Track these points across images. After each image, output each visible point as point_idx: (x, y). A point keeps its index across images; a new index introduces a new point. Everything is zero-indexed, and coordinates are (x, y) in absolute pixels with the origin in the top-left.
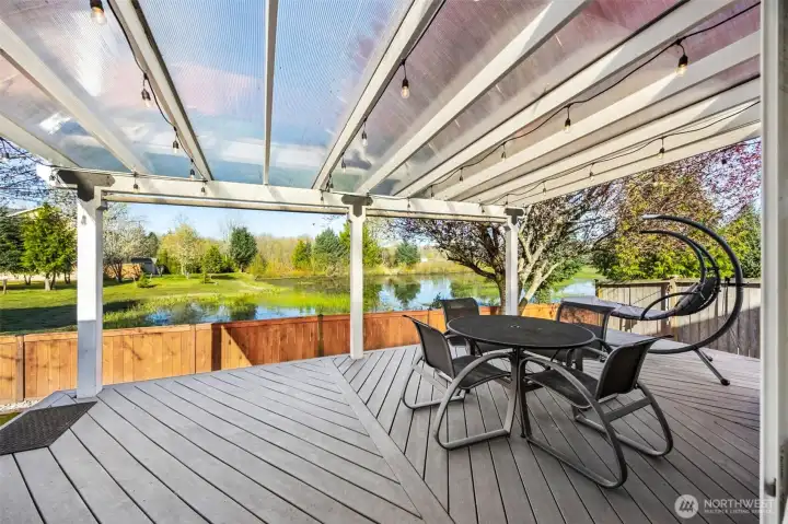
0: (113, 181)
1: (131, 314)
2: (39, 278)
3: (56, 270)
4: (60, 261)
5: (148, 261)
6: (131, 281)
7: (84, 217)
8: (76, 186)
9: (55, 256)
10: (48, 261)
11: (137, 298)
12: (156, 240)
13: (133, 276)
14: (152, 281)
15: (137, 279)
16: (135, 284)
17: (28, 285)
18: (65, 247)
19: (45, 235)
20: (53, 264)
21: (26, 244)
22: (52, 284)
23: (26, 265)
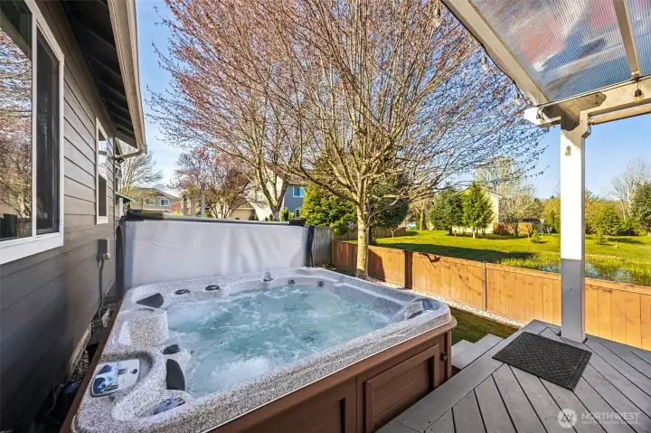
0: (604, 97)
1: (528, 262)
2: (469, 230)
3: (478, 225)
4: (481, 219)
5: (536, 221)
6: (525, 237)
7: (569, 148)
8: (559, 118)
9: (478, 216)
10: (475, 220)
11: (532, 251)
12: (540, 205)
13: (528, 233)
14: (543, 238)
15: (530, 236)
16: (529, 239)
17: (464, 235)
18: (483, 211)
19: (473, 203)
20: (477, 222)
21: (465, 209)
22: (476, 235)
23: (464, 222)
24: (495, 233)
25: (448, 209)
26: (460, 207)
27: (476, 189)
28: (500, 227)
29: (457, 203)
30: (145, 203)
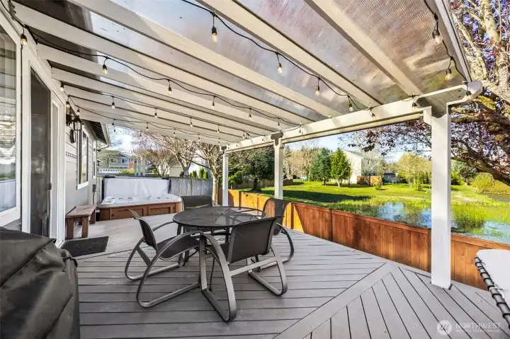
2: (335, 181)
3: (342, 177)
5: (393, 175)
9: (341, 172)
10: (338, 174)
14: (383, 187)
19: (338, 163)
20: (340, 175)
21: (332, 167)
22: (340, 184)
23: (332, 175)
24: (358, 183)
25: (322, 166)
26: (329, 165)
27: (340, 153)
28: (362, 179)
29: (327, 162)
30: (110, 162)
